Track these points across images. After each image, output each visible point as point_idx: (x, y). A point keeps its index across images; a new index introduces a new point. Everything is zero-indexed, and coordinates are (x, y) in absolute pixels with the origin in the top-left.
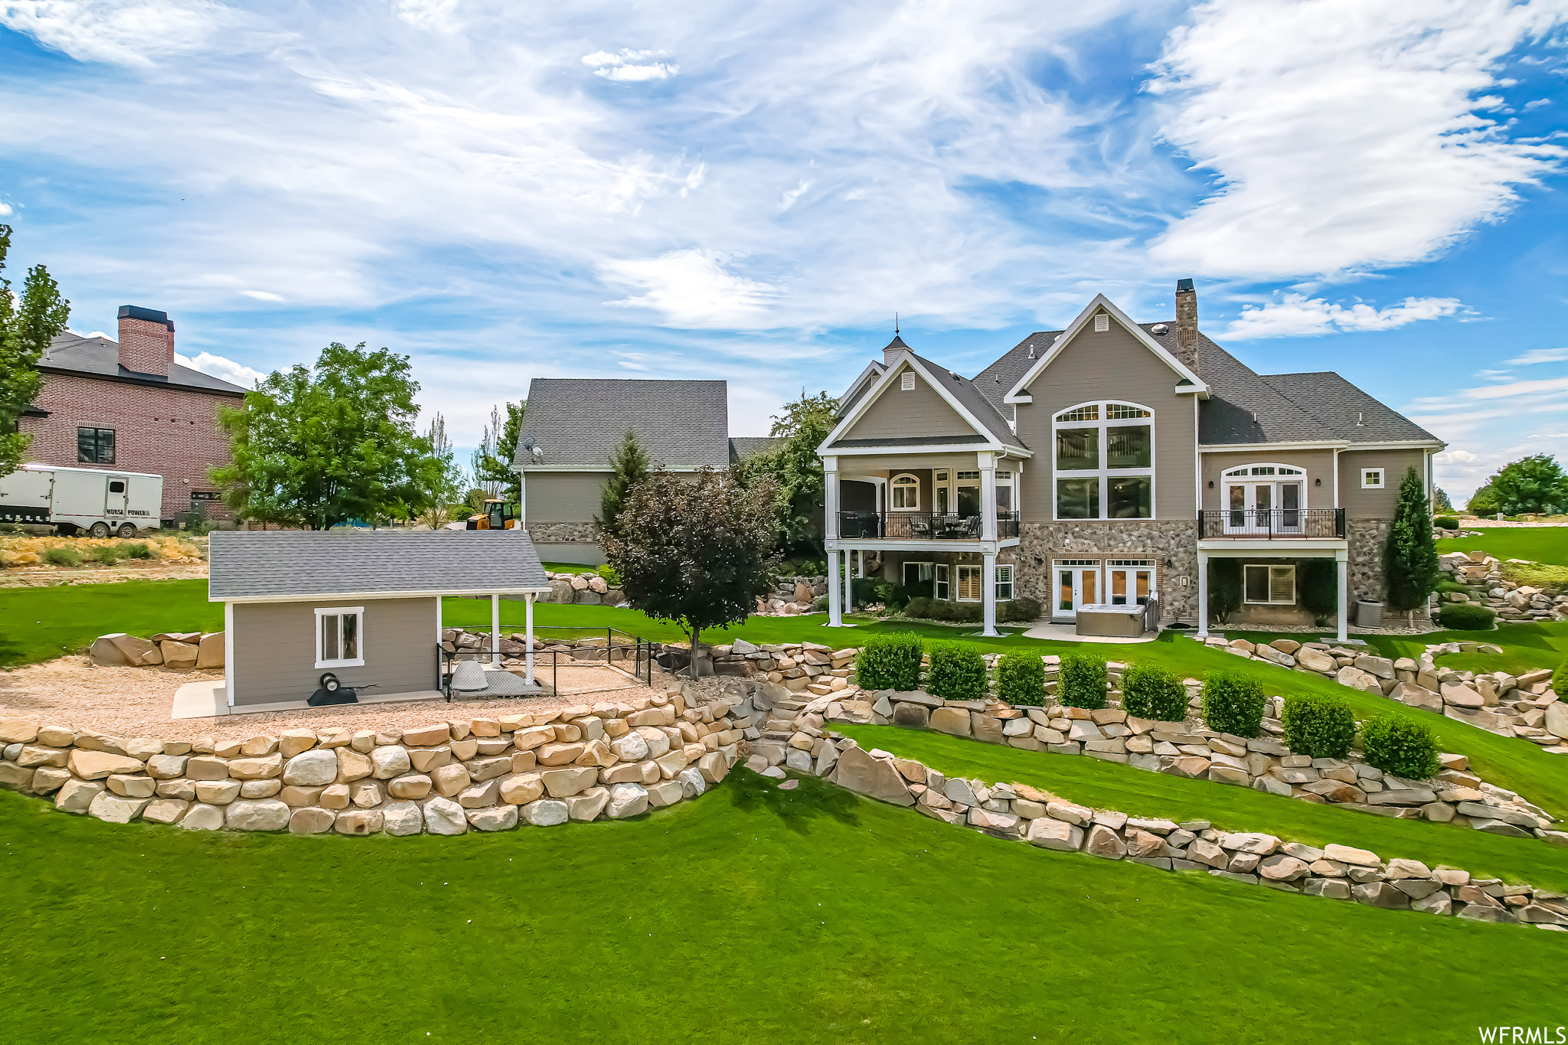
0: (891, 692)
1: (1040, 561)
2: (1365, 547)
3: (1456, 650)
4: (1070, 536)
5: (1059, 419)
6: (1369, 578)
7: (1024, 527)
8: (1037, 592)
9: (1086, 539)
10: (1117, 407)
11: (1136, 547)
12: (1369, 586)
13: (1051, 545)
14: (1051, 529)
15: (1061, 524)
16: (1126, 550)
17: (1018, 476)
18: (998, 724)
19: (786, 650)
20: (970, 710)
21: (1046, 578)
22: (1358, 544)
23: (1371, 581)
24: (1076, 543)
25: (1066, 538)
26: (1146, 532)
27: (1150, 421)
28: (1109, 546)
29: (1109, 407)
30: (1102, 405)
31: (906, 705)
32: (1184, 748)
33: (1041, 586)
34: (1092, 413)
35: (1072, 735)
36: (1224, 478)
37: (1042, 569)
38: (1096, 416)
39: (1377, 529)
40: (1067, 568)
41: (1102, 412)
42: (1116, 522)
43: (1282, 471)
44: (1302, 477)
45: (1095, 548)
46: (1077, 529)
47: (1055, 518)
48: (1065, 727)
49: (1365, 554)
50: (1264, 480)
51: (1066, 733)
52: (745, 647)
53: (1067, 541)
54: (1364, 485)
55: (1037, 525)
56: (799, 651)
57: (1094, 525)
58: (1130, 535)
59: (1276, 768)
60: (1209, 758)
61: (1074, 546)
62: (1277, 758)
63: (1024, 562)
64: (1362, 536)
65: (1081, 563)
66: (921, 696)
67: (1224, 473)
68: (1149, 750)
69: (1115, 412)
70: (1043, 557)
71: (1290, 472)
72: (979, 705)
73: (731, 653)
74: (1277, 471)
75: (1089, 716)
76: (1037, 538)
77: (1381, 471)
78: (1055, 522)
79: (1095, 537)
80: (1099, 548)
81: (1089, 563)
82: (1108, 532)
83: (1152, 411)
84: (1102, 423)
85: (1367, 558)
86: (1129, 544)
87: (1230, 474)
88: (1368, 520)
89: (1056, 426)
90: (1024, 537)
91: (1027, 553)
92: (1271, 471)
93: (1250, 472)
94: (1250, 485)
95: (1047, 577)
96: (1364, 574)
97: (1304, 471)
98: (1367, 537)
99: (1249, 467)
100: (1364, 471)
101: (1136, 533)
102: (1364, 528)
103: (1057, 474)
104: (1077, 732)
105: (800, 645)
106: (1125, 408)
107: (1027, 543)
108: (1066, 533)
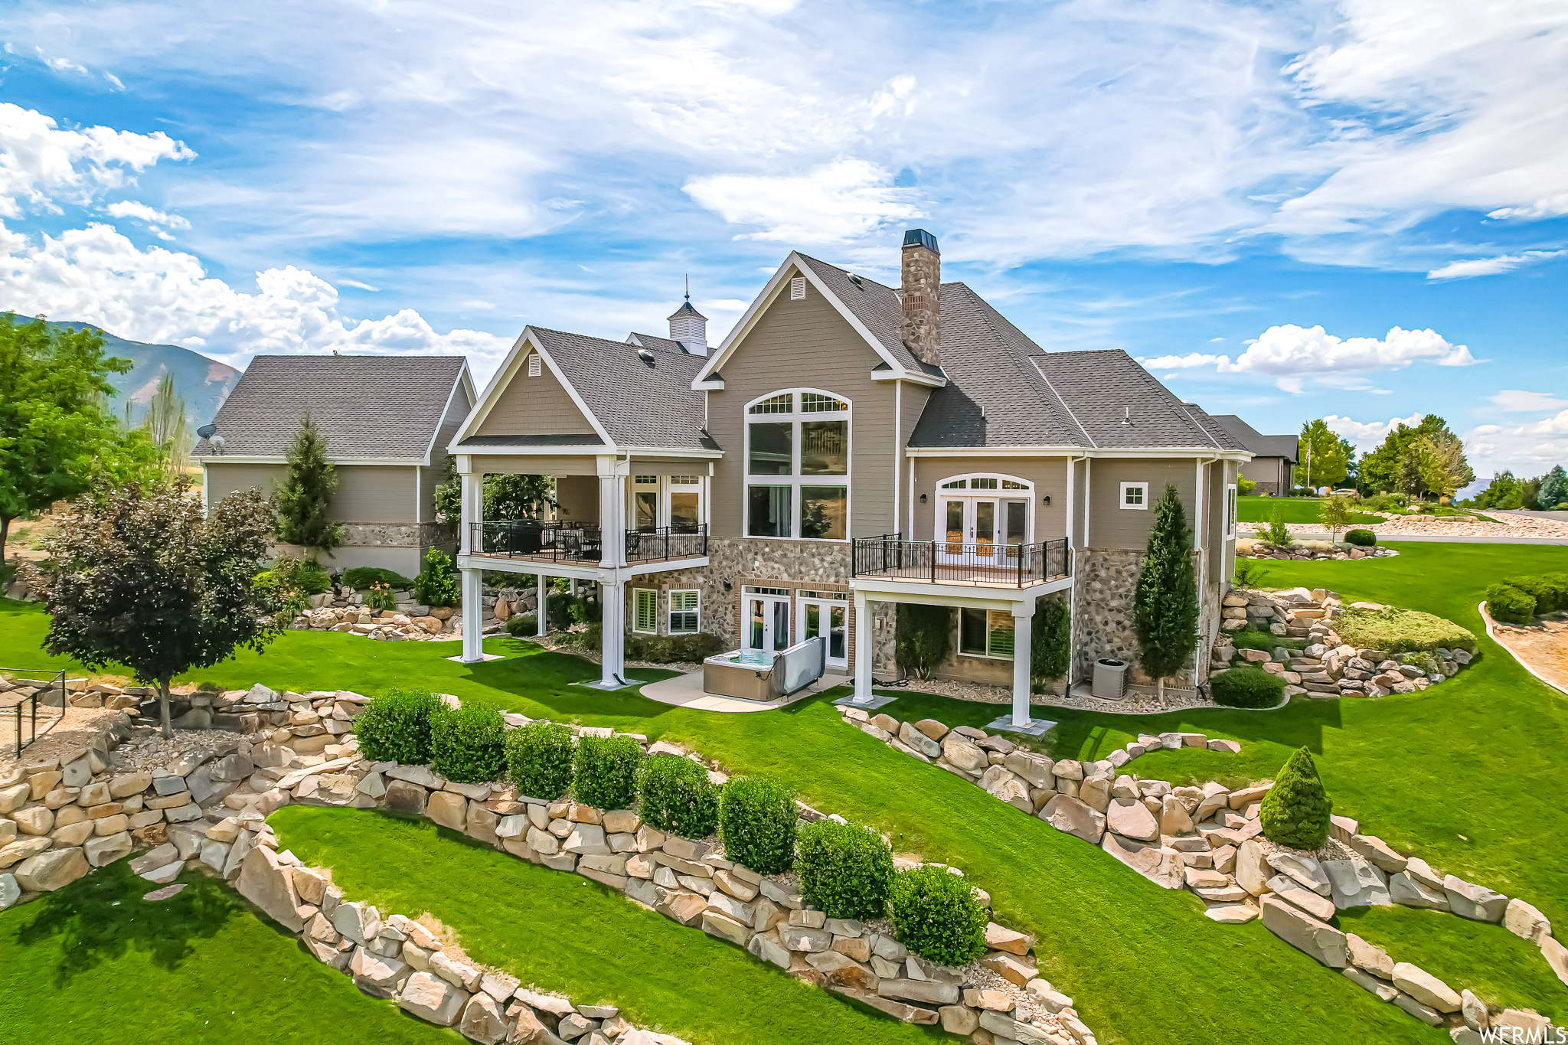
0: (390, 767)
1: (728, 586)
2: (1121, 586)
3: (1177, 745)
4: (759, 557)
5: (752, 411)
6: (1124, 628)
7: (714, 543)
8: (726, 625)
9: (776, 562)
10: (813, 397)
11: (828, 576)
12: (1125, 639)
13: (740, 567)
14: (741, 547)
15: (751, 541)
16: (818, 578)
17: (708, 480)
18: (491, 819)
19: (313, 700)
20: (468, 799)
21: (734, 607)
22: (1113, 582)
23: (1127, 632)
24: (766, 566)
25: (755, 559)
26: (839, 557)
27: (846, 416)
28: (801, 572)
29: (805, 397)
30: (797, 393)
31: (399, 785)
32: (684, 881)
33: (729, 617)
34: (784, 405)
35: (567, 846)
36: (939, 491)
37: (730, 597)
38: (790, 409)
39: (1137, 564)
40: (760, 597)
41: (797, 403)
42: (808, 543)
43: (1006, 485)
44: (1029, 495)
45: (785, 575)
46: (767, 550)
47: (746, 535)
48: (562, 833)
49: (1121, 596)
50: (985, 495)
51: (563, 840)
52: (261, 694)
53: (757, 564)
54: (1124, 505)
55: (727, 542)
56: (329, 701)
57: (785, 545)
58: (822, 560)
59: (781, 925)
60: (707, 898)
61: (764, 570)
62: (787, 910)
63: (712, 587)
64: (1119, 572)
65: (773, 592)
66: (421, 776)
67: (939, 484)
68: (647, 876)
69: (811, 403)
70: (731, 581)
71: (1016, 486)
72: (477, 792)
73: (242, 701)
74: (1000, 484)
75: (596, 819)
76: (726, 558)
77: (1144, 486)
78: (745, 540)
79: (785, 560)
80: (789, 575)
81: (780, 592)
82: (799, 555)
83: (849, 402)
84: (797, 418)
85: (1123, 602)
86: (821, 571)
87: (945, 486)
88: (1126, 552)
89: (749, 419)
90: (713, 556)
91: (716, 576)
92: (993, 484)
93: (969, 484)
94: (970, 499)
95: (736, 607)
96: (1119, 623)
97: (1031, 485)
98: (1125, 574)
99: (968, 477)
100: (1124, 486)
101: (828, 559)
102: (1122, 562)
103: (750, 480)
104: (574, 842)
105: (332, 694)
106: (820, 398)
107: (716, 563)
108: (756, 554)
